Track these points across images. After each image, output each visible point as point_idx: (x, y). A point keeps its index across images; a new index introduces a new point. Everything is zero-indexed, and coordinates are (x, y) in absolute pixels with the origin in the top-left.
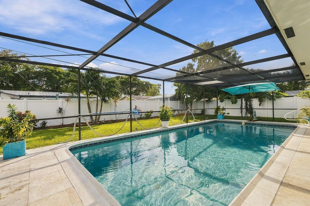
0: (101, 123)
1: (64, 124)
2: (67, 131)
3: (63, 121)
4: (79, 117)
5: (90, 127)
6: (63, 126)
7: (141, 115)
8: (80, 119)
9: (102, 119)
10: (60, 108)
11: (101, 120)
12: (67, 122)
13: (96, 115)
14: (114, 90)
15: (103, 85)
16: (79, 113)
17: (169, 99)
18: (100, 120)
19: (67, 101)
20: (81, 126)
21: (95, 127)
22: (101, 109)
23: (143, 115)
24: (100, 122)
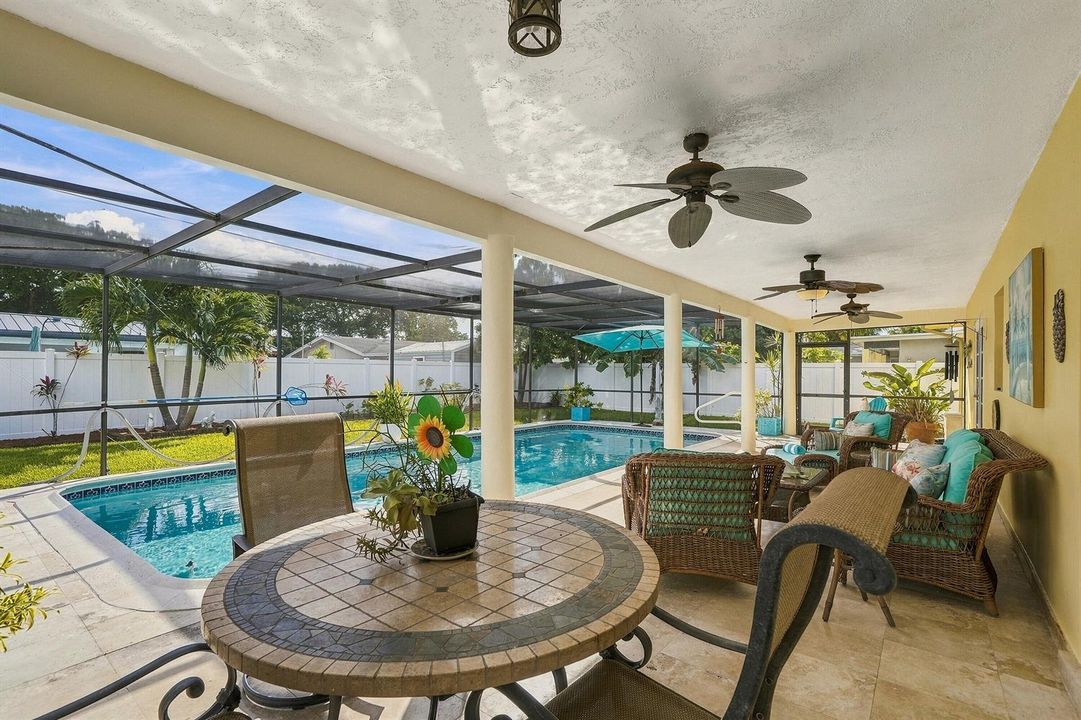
0: (201, 430)
1: (58, 434)
2: (67, 454)
3: (55, 422)
4: (103, 410)
5: (143, 442)
6: (54, 439)
7: (350, 406)
8: (104, 415)
9: (203, 415)
10: (47, 378)
11: (199, 422)
12: (68, 425)
13: (183, 405)
14: (247, 324)
15: (208, 309)
16: (104, 397)
17: (453, 354)
18: (195, 422)
19: (73, 357)
20: (106, 439)
21: (170, 443)
22: (200, 386)
23: (358, 406)
24: (194, 426)
